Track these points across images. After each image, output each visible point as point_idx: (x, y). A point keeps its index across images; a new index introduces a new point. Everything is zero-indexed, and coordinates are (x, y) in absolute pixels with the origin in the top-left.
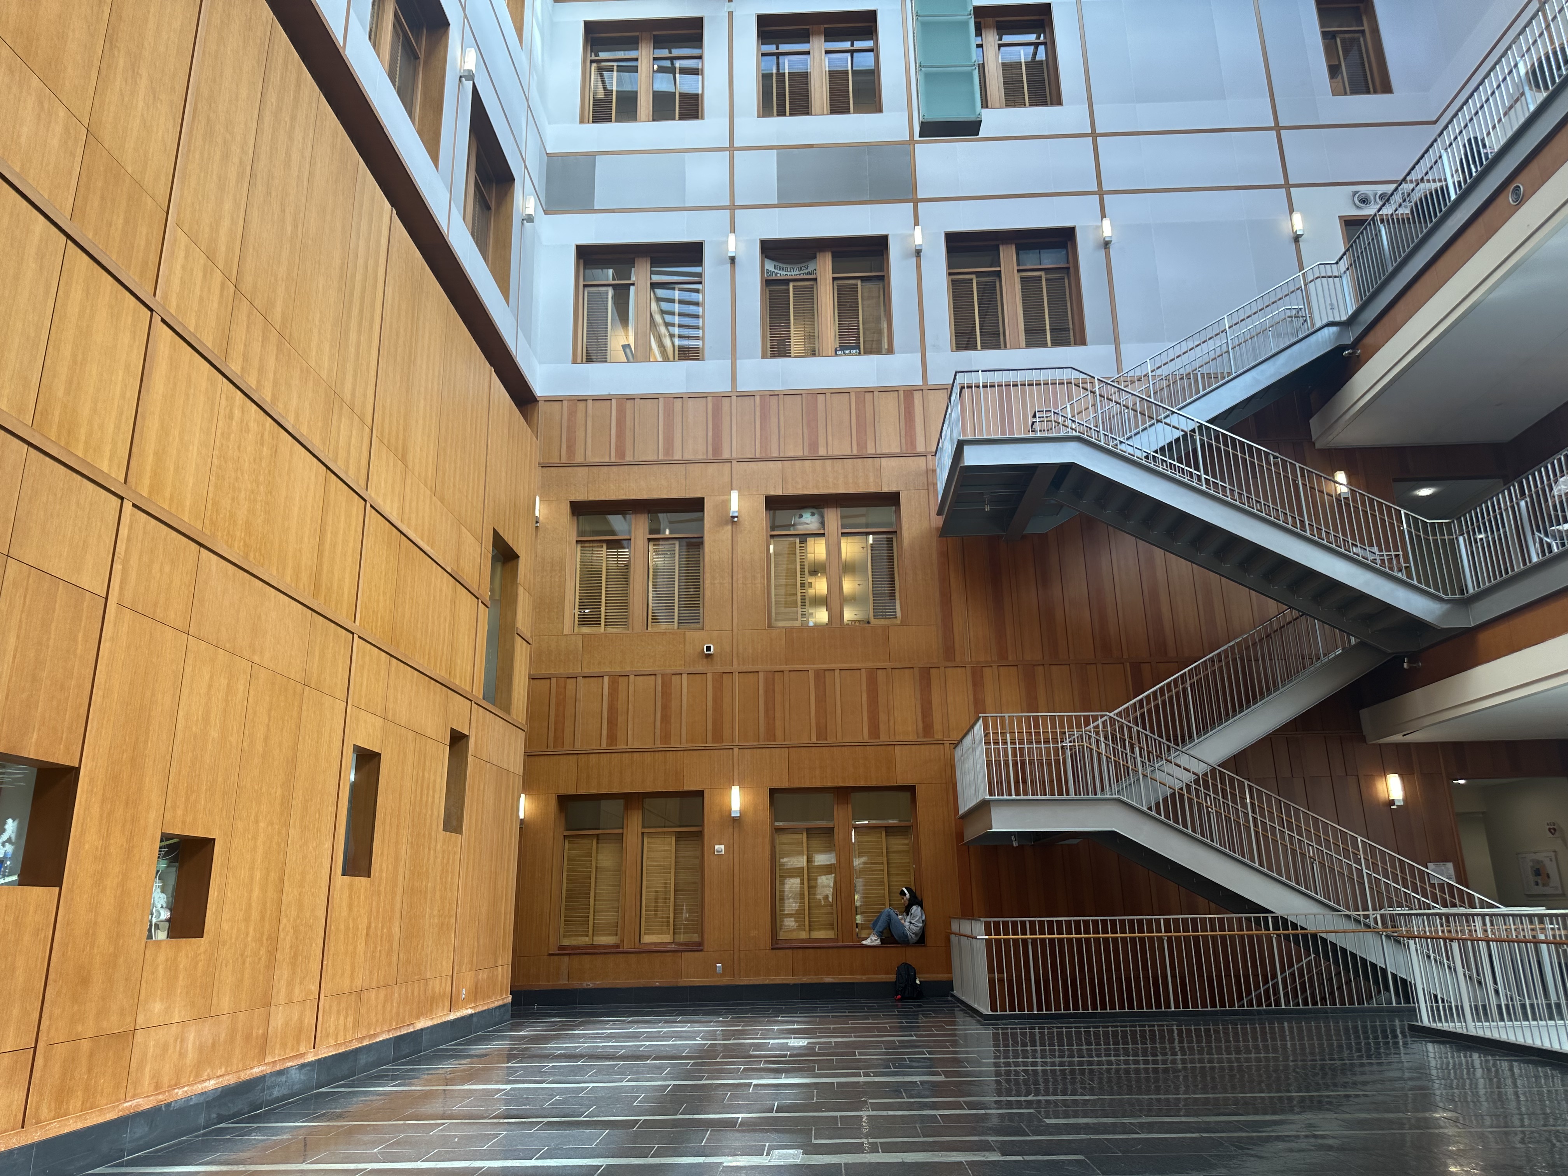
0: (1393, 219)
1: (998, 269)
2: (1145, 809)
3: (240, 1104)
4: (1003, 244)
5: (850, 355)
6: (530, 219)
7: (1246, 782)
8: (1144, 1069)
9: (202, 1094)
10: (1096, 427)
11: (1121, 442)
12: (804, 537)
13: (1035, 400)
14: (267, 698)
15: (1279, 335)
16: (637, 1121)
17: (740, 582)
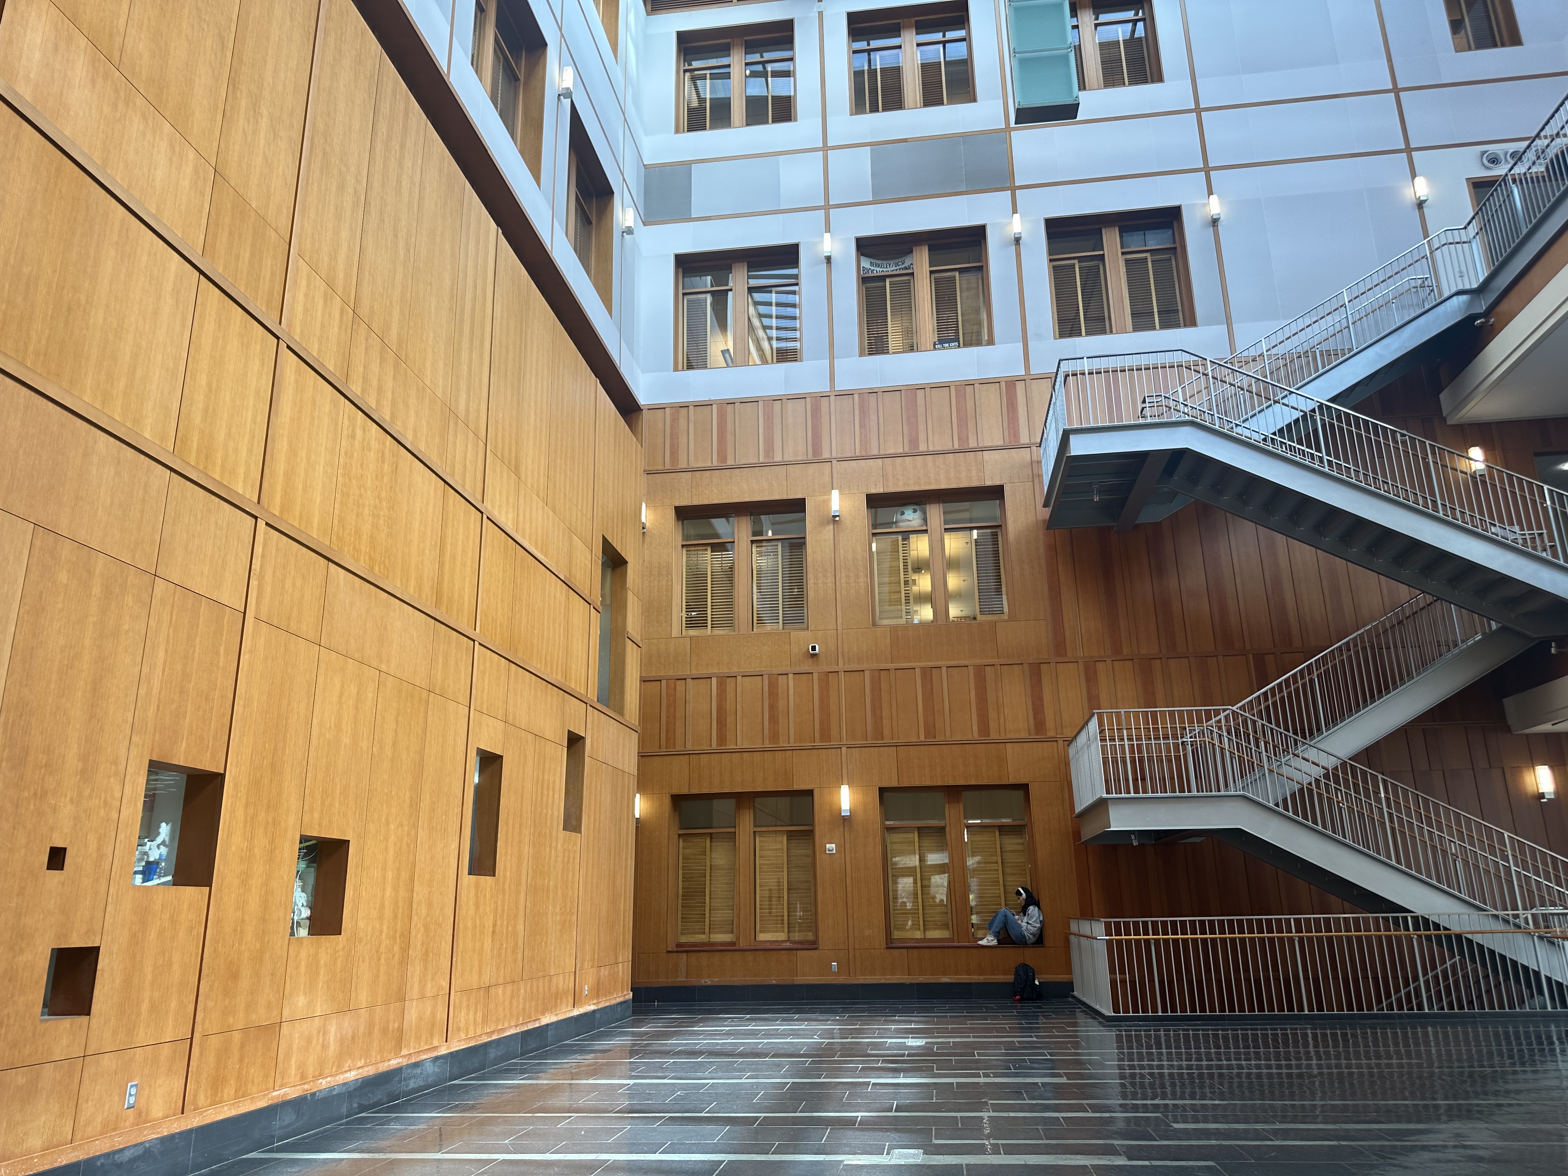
0: (1526, 179)
1: (1101, 253)
2: (1271, 805)
3: (379, 1095)
4: (1105, 227)
5: (950, 348)
6: (629, 231)
7: (1380, 776)
8: (1277, 1073)
9: (345, 1084)
10: (1210, 410)
11: (1237, 425)
12: (906, 534)
13: (1144, 385)
14: (395, 705)
15: (1403, 307)
16: (757, 1118)
17: (843, 581)
